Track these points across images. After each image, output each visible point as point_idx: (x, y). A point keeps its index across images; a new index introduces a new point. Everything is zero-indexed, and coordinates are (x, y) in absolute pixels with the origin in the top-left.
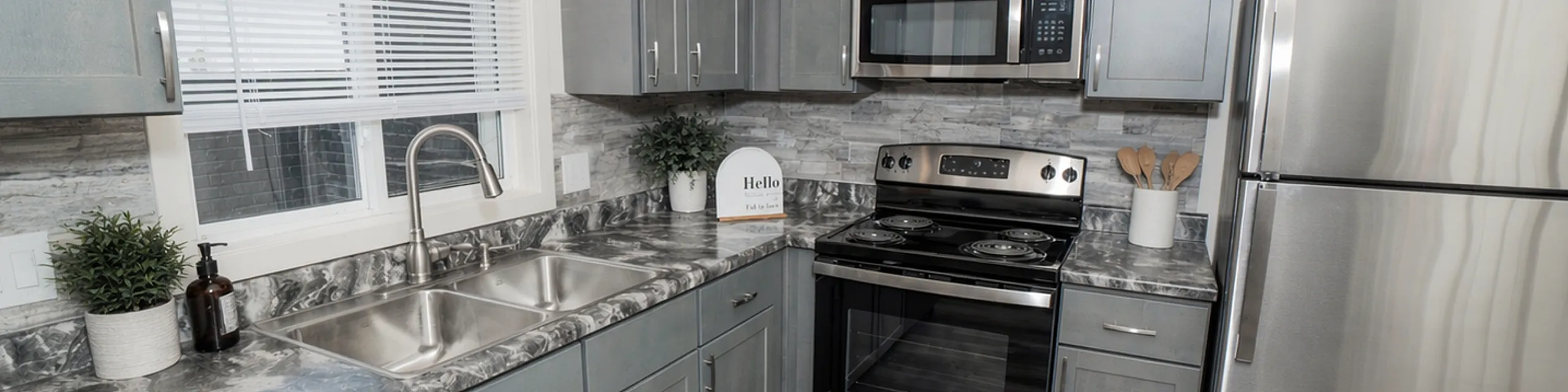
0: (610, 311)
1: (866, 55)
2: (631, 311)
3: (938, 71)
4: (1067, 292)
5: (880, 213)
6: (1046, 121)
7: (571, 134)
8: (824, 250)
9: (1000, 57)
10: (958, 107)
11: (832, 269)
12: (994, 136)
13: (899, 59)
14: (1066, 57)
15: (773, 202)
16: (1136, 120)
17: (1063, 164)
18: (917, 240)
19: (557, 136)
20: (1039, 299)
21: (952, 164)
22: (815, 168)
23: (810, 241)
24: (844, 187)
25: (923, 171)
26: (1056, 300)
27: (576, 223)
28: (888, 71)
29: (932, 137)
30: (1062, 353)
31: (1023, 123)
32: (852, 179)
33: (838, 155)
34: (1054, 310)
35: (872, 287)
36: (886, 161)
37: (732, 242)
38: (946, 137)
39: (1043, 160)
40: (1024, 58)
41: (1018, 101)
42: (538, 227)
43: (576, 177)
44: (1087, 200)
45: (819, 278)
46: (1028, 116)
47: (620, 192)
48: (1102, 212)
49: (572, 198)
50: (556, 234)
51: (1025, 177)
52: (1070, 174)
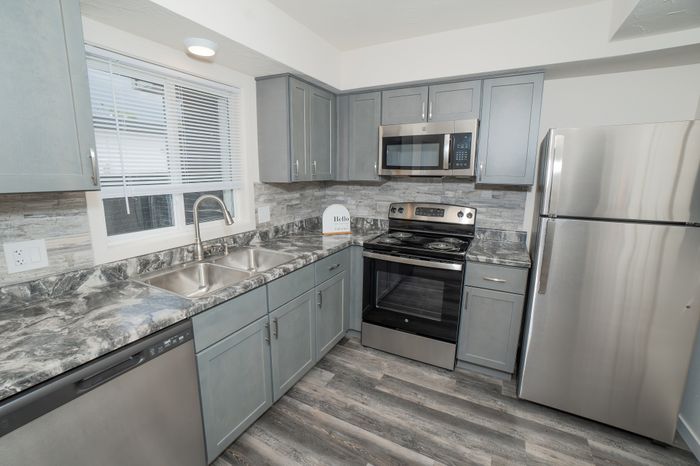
0: (278, 272)
1: (385, 166)
2: (287, 272)
3: (415, 172)
4: (468, 264)
5: (391, 231)
6: (460, 193)
7: (262, 199)
8: (367, 247)
9: (440, 167)
10: (425, 187)
11: (371, 254)
12: (438, 199)
13: (399, 168)
14: (468, 167)
15: (346, 227)
16: (496, 193)
17: (467, 211)
18: (406, 242)
19: (256, 200)
20: (457, 267)
21: (421, 211)
22: (363, 213)
23: (362, 243)
24: (375, 221)
25: (408, 214)
26: (464, 267)
27: (264, 236)
28: (394, 172)
29: (412, 200)
30: (466, 289)
31: (450, 194)
32: (379, 218)
33: (373, 208)
34: (463, 272)
35: (387, 262)
36: (393, 210)
37: (329, 243)
38: (418, 200)
39: (459, 209)
40: (451, 167)
41: (448, 185)
42: (248, 237)
43: (265, 216)
44: (477, 226)
45: (366, 259)
46: (452, 191)
47: (283, 222)
48: (483, 231)
49: (262, 225)
50: (256, 240)
51: (451, 216)
52: (470, 215)
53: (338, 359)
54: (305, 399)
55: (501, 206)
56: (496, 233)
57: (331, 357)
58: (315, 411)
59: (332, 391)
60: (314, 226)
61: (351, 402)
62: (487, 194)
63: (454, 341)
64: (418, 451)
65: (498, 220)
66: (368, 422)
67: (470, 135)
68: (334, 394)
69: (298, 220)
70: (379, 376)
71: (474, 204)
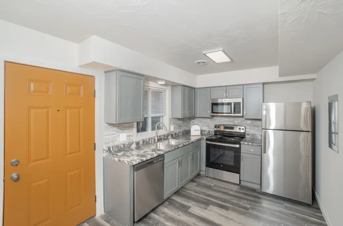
0: (182, 145)
1: (212, 112)
2: (184, 146)
3: (224, 115)
4: (242, 145)
5: (215, 135)
6: (239, 121)
7: (171, 123)
8: (207, 140)
9: (231, 113)
10: (227, 119)
11: (209, 142)
12: (232, 123)
13: (217, 113)
14: (240, 113)
15: (199, 133)
16: (252, 121)
17: (242, 128)
18: (221, 138)
20: (238, 146)
21: (226, 128)
22: (206, 128)
23: (205, 138)
24: (209, 131)
25: (222, 129)
26: (240, 146)
27: (172, 135)
28: (216, 114)
29: (223, 124)
30: (242, 154)
31: (236, 122)
32: (211, 130)
33: (208, 126)
34: (240, 147)
35: (214, 145)
36: (216, 127)
37: (193, 139)
38: (225, 124)
39: (239, 127)
40: (234, 113)
41: (235, 118)
42: (168, 135)
43: (172, 129)
44: (246, 133)
45: (207, 144)
46: (236, 121)
47: (177, 131)
48: (249, 135)
49: (171, 132)
50: (170, 137)
51: (236, 130)
52: (243, 129)
53: (197, 180)
54: (188, 189)
55: (254, 126)
56: (253, 135)
57: (195, 179)
58: (192, 192)
59: (196, 188)
60: (187, 133)
61: (203, 191)
62: (249, 122)
63: (239, 173)
64: (226, 203)
65: (253, 131)
66: (209, 196)
67: (240, 103)
68: (198, 189)
69: (182, 130)
70: (213, 185)
71: (245, 125)
